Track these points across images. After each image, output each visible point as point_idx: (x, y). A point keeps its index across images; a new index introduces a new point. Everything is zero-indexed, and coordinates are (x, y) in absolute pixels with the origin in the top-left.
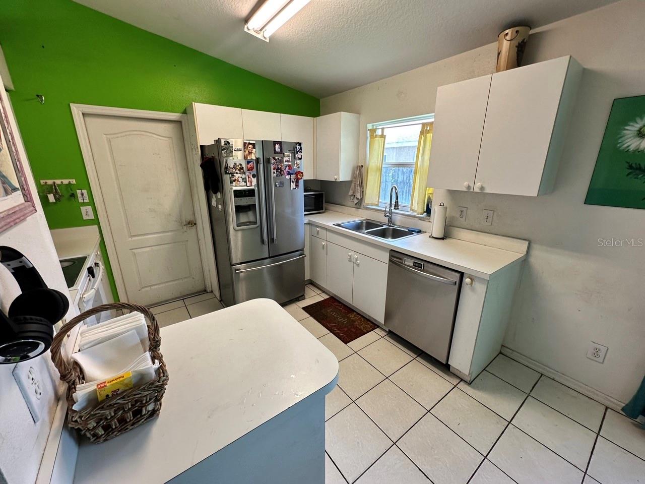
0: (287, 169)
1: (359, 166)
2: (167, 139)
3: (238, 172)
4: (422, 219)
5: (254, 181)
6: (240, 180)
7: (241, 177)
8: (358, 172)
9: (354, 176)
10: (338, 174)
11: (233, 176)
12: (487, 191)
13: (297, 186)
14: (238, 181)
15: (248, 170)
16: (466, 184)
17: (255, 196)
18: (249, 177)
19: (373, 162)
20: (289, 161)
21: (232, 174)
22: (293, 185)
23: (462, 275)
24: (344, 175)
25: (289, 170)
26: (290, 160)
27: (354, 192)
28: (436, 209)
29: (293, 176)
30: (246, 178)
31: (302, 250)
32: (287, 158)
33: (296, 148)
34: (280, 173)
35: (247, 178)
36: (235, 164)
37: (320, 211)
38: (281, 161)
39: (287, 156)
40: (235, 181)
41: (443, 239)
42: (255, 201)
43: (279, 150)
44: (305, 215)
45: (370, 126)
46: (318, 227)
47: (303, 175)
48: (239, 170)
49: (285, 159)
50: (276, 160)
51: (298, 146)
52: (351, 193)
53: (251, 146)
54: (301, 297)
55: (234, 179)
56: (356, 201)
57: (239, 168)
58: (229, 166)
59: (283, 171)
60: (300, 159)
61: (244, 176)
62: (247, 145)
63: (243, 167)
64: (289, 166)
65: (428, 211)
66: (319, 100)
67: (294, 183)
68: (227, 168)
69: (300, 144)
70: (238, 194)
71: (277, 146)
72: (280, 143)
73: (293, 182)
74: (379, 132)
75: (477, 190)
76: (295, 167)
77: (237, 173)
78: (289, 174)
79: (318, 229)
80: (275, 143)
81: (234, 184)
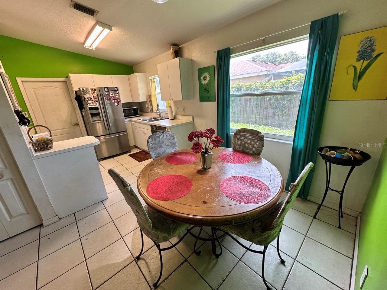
0: (112, 98)
1: (149, 95)
2: (61, 89)
6: (91, 103)
7: (91, 102)
9: (147, 99)
13: (118, 104)
14: (90, 104)
15: (94, 99)
18: (95, 102)
19: (153, 93)
20: (113, 95)
21: (87, 101)
22: (116, 104)
23: (166, 128)
24: (142, 99)
29: (116, 101)
30: (93, 103)
31: (126, 131)
32: (112, 94)
33: (116, 89)
34: (109, 99)
36: (88, 97)
37: (137, 116)
38: (109, 95)
39: (112, 93)
42: (99, 111)
43: (107, 91)
44: (125, 118)
45: (150, 78)
47: (120, 100)
49: (110, 94)
50: (106, 95)
52: (147, 107)
53: (94, 90)
54: (129, 151)
56: (150, 110)
60: (118, 93)
62: (92, 90)
66: (132, 67)
68: (84, 99)
69: (116, 88)
70: (91, 109)
71: (106, 89)
72: (107, 88)
73: (116, 103)
74: (153, 80)
76: (116, 97)
78: (113, 100)
79: (133, 122)
80: (105, 88)
81: (89, 105)
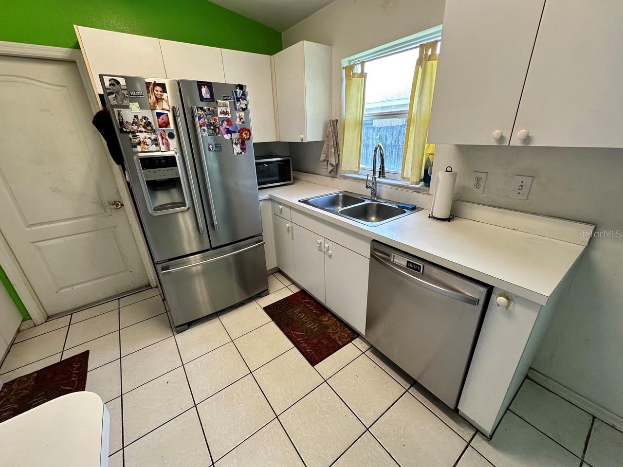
0: (225, 124)
1: (333, 121)
2: (60, 88)
3: (143, 129)
4: (417, 191)
5: (173, 143)
6: (149, 141)
7: (149, 138)
8: (331, 129)
9: (326, 136)
10: (303, 131)
11: (135, 136)
12: (536, 143)
13: (243, 149)
14: (145, 143)
15: (160, 126)
16: (497, 133)
17: (176, 165)
18: (162, 138)
19: (350, 115)
20: (227, 113)
21: (133, 133)
22: (237, 149)
23: (490, 289)
24: (312, 133)
25: (228, 127)
26: (229, 111)
27: (327, 156)
28: (439, 177)
29: (235, 136)
30: (156, 140)
31: (260, 235)
32: (223, 109)
33: (238, 93)
34: (214, 130)
35: (160, 138)
36: (136, 117)
37: (287, 182)
38: (214, 113)
39: (223, 106)
40: (139, 143)
41: (449, 220)
42: (177, 173)
43: (208, 96)
44: (259, 189)
45: (345, 62)
46: (280, 204)
47: (250, 134)
48: (144, 127)
49: (219, 110)
50: (205, 111)
51: (238, 90)
52: (323, 157)
53: (158, 88)
54: (265, 293)
55: (137, 140)
56: (330, 168)
57: (143, 124)
58: (125, 120)
59: (218, 128)
60: (244, 110)
61: (153, 137)
62: (151, 87)
63: (150, 123)
64: (228, 120)
65: (427, 179)
66: (281, 34)
67: (239, 146)
68: (122, 123)
69: (241, 87)
70: (149, 163)
71: (204, 90)
72: (209, 85)
73: (236, 144)
74: (358, 69)
75: (516, 142)
76: (238, 122)
77: (141, 132)
78: (228, 132)
79: (281, 207)
80: (200, 84)
81: (139, 148)
